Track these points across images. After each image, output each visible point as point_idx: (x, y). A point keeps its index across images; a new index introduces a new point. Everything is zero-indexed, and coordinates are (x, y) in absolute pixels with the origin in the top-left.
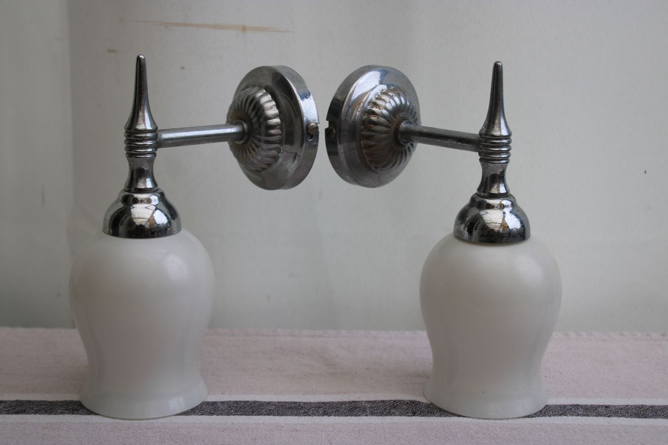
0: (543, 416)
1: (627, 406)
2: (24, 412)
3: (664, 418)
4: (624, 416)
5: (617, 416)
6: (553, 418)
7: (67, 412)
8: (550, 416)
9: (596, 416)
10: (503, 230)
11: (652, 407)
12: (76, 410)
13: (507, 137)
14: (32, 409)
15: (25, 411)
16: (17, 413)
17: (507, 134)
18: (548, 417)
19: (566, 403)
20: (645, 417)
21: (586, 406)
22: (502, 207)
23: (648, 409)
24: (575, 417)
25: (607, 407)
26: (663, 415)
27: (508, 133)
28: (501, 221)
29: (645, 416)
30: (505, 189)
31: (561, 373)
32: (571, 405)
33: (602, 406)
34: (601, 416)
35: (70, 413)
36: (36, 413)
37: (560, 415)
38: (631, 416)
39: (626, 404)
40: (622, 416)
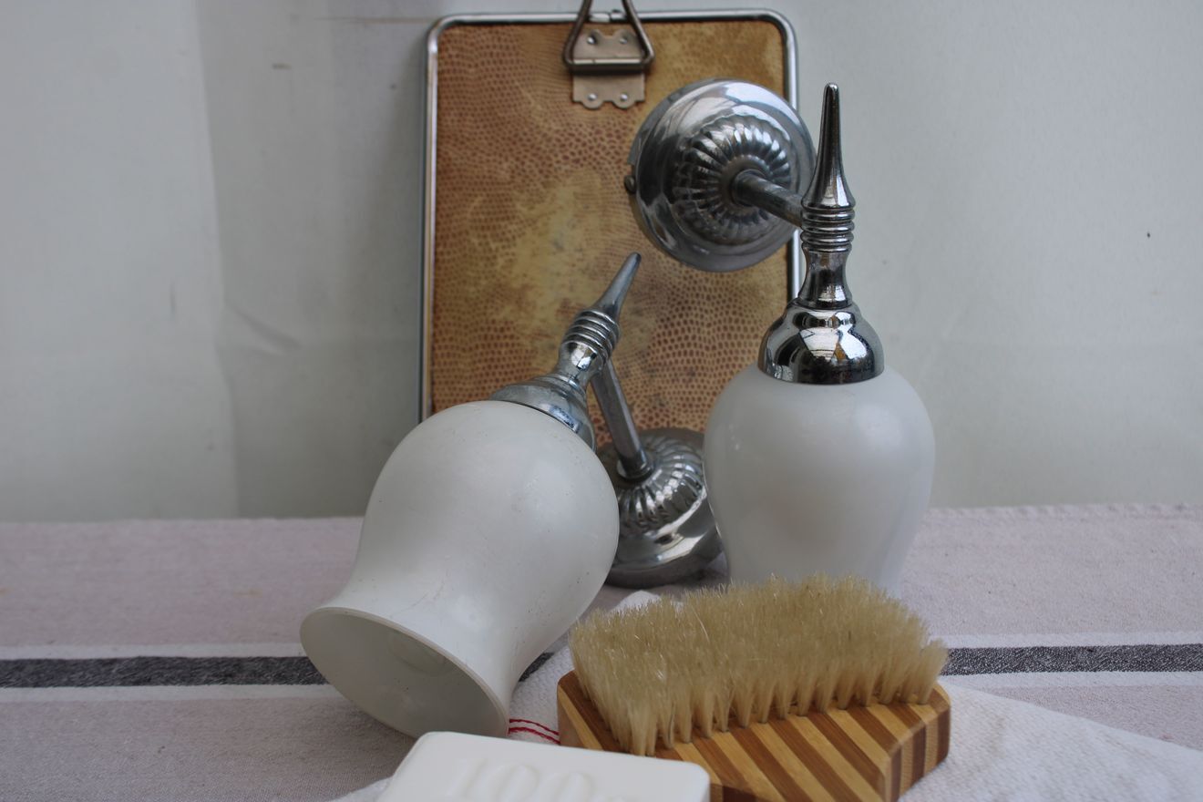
0: (985, 672)
1: (1124, 647)
2: (146, 681)
3: (1186, 670)
4: (1120, 668)
5: (1108, 669)
6: (1002, 675)
7: (216, 679)
8: (997, 671)
9: (1074, 670)
10: (838, 362)
11: (1166, 648)
12: (230, 676)
13: (848, 209)
14: (162, 676)
15: (150, 680)
16: (137, 683)
17: (847, 204)
18: (994, 675)
19: (1024, 645)
20: (1155, 670)
21: (1056, 649)
22: (836, 323)
23: (1158, 653)
24: (1039, 674)
25: (1091, 650)
26: (1184, 665)
27: (848, 202)
28: (833, 347)
29: (1155, 667)
30: (843, 295)
31: (1014, 585)
32: (1033, 649)
33: (1084, 648)
34: (1082, 669)
35: (220, 681)
36: (167, 682)
37: (1015, 670)
38: (1131, 668)
39: (1122, 644)
40: (1115, 669)
